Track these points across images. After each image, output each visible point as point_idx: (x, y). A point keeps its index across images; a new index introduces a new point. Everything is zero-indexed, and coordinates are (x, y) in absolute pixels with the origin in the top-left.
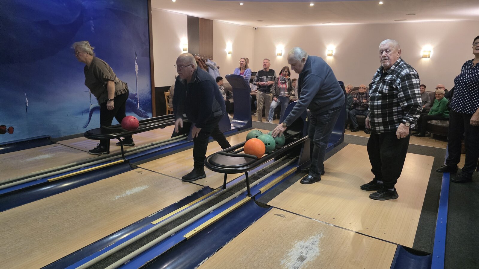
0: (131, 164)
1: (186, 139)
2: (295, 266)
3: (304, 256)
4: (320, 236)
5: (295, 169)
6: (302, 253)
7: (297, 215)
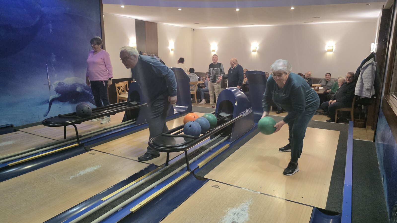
0: (85, 147)
1: (135, 124)
4: (249, 203)
5: (227, 145)
6: (234, 219)
7: (230, 186)
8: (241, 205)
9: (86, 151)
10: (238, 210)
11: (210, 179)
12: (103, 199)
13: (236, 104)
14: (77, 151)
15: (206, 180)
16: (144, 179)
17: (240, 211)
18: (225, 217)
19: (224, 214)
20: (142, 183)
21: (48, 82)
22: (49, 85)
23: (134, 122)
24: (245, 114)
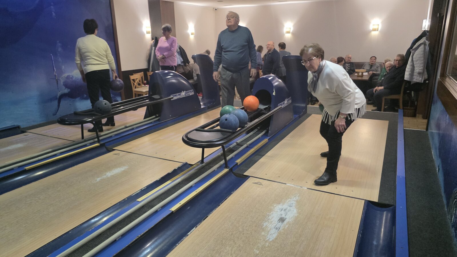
0: (107, 147)
2: (276, 227)
3: (283, 218)
4: (296, 199)
5: (266, 140)
6: (282, 215)
7: (273, 182)
8: (288, 201)
9: (109, 151)
10: (285, 206)
11: (251, 176)
12: (139, 200)
13: (274, 94)
14: (98, 151)
16: (181, 178)
17: (287, 207)
18: (272, 213)
19: (271, 210)
20: (179, 182)
21: (55, 76)
22: (57, 78)
23: (157, 118)
24: (284, 105)
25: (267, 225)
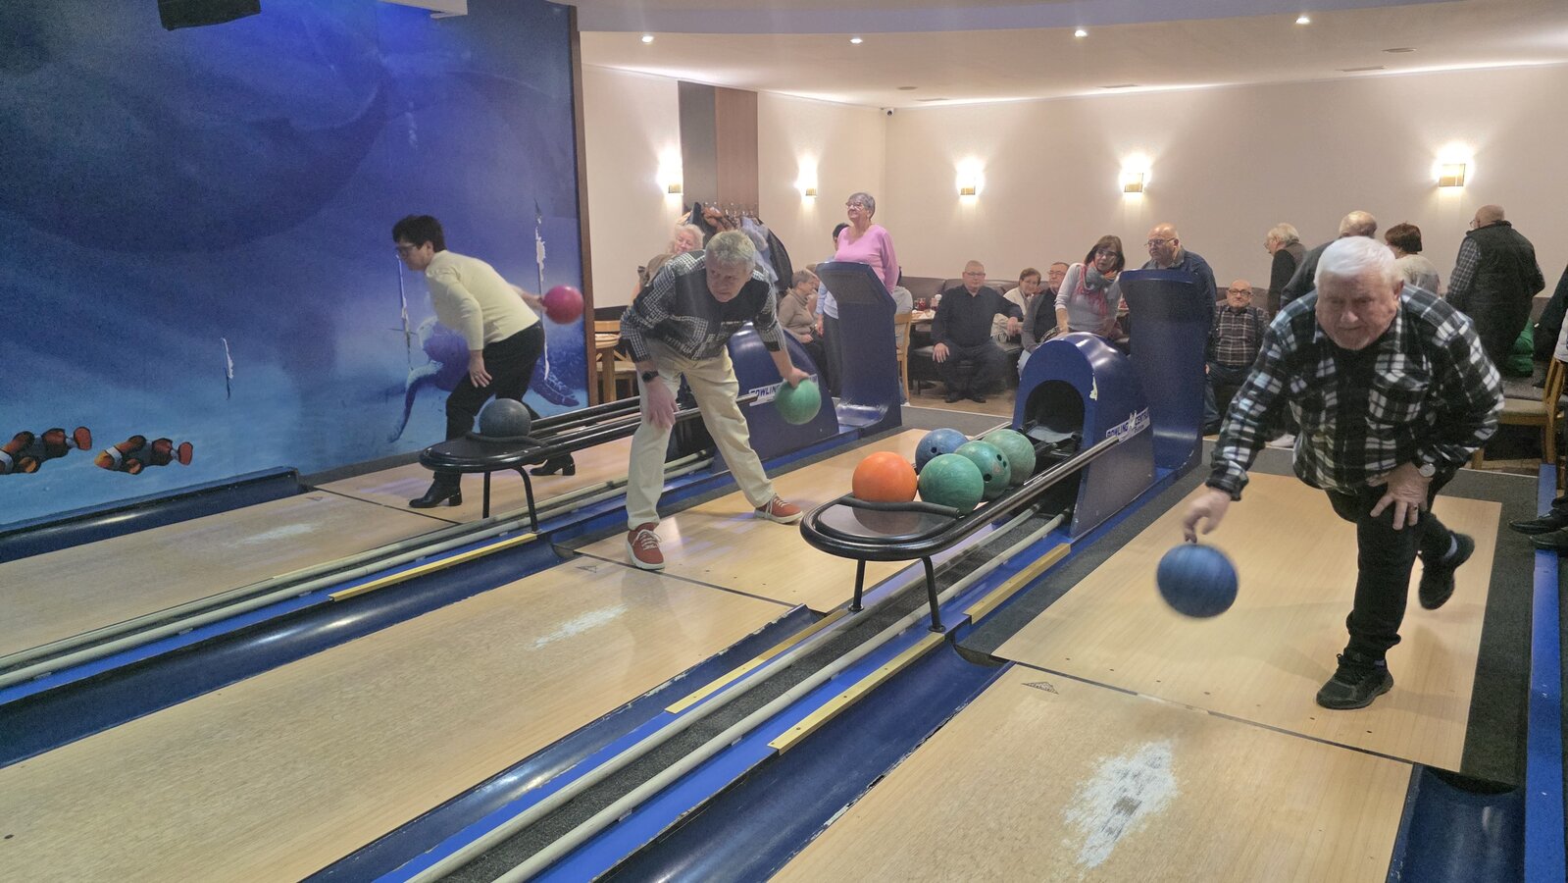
0: (558, 545)
1: (708, 468)
2: (1109, 825)
3: (1132, 800)
4: (1170, 743)
5: (1063, 548)
6: (1125, 791)
7: (1093, 686)
8: (1144, 748)
9: (563, 558)
10: (1136, 764)
11: (1016, 663)
12: (674, 708)
13: (1094, 395)
14: (533, 558)
15: (1003, 665)
16: (795, 651)
17: (1142, 765)
18: (1093, 784)
19: (1089, 774)
20: (789, 664)
21: (404, 320)
22: (407, 330)
23: (705, 463)
24: (1126, 433)
25: (1076, 819)
